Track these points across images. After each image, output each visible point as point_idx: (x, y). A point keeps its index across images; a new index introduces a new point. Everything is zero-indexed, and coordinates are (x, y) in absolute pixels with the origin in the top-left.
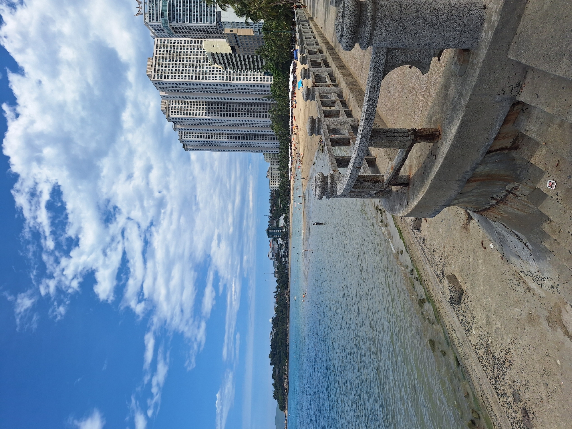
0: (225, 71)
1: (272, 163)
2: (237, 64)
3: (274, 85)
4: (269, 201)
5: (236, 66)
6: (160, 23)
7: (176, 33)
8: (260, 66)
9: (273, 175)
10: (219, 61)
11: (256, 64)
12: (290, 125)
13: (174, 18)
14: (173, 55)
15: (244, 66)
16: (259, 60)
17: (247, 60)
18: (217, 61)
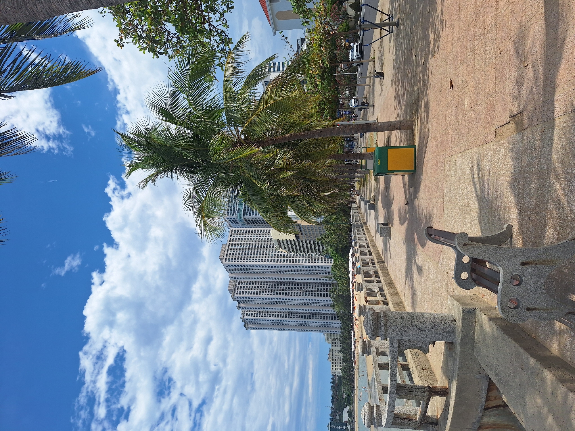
0: (289, 255)
1: (334, 344)
2: (300, 249)
3: (335, 267)
4: (330, 388)
5: (299, 250)
6: (236, 217)
7: (248, 223)
8: (321, 250)
9: (334, 359)
10: (284, 246)
11: (317, 248)
12: (351, 305)
13: (247, 212)
14: (244, 242)
15: (306, 250)
16: (321, 245)
17: (309, 245)
18: (283, 246)
